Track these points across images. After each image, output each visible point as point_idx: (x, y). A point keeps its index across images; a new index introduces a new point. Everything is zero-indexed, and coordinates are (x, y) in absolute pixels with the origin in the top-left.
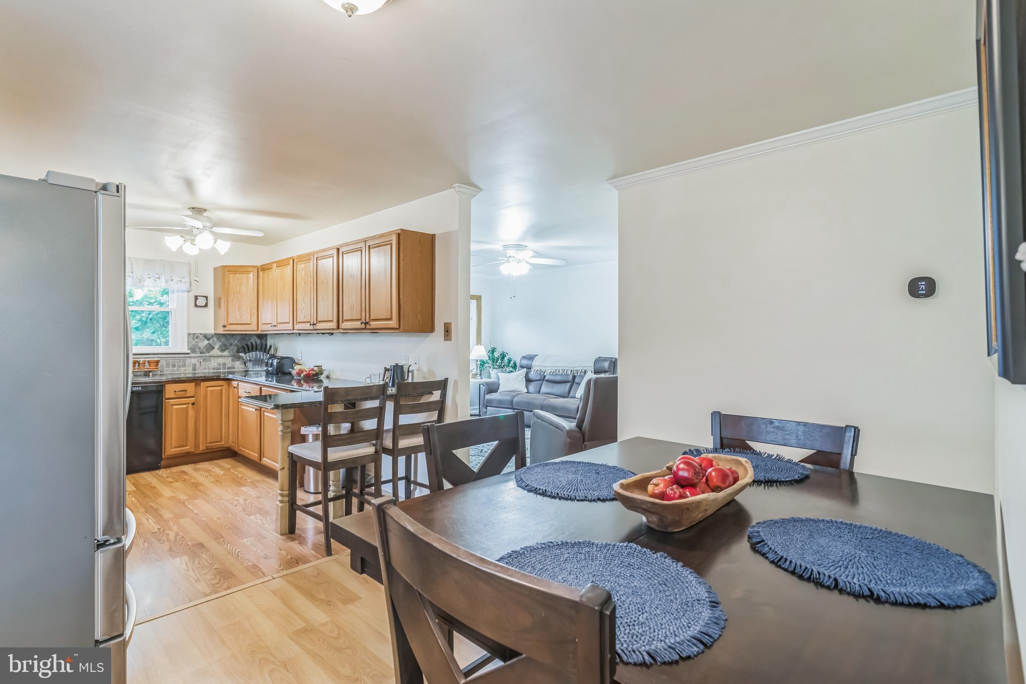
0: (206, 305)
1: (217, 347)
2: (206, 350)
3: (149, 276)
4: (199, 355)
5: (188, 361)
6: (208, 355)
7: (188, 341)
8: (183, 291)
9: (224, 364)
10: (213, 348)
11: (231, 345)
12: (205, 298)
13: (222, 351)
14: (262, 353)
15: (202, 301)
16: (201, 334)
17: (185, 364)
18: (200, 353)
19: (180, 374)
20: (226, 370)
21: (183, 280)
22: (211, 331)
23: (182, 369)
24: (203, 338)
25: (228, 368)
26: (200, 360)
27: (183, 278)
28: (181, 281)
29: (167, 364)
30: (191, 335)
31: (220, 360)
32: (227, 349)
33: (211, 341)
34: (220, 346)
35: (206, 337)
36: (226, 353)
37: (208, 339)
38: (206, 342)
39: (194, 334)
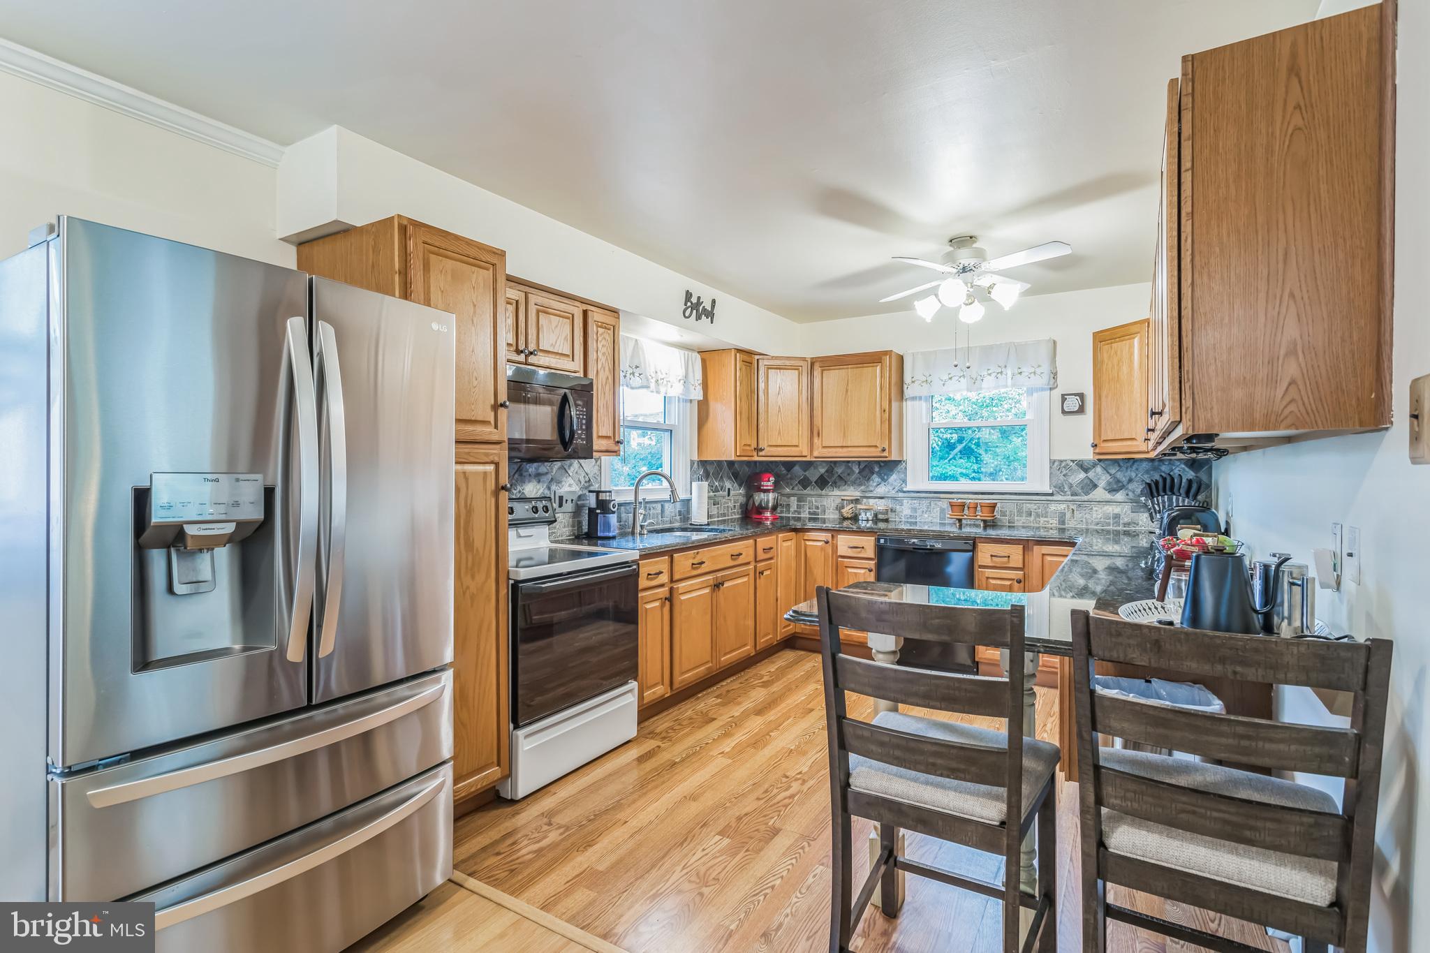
0: (1081, 410)
1: (1102, 483)
2: (1082, 488)
3: (990, 372)
4: (1070, 498)
5: (1053, 507)
6: (1085, 498)
7: (1051, 474)
8: (1043, 389)
9: (1117, 516)
10: (1095, 486)
11: (1130, 480)
12: (1078, 398)
13: (1112, 490)
14: (1181, 498)
15: (1073, 404)
16: (1073, 461)
17: (1047, 512)
18: (1072, 495)
19: (1038, 528)
20: (1121, 528)
21: (1039, 371)
22: (1088, 455)
23: (1042, 520)
24: (1077, 467)
25: (1125, 525)
26: (1072, 507)
27: (1039, 366)
28: (1035, 373)
29: (1018, 511)
30: (1056, 464)
31: (1111, 509)
32: (1123, 487)
33: (1091, 474)
34: (1109, 483)
35: (1083, 466)
36: (1120, 496)
37: (1086, 470)
38: (1082, 475)
39: (1061, 461)
